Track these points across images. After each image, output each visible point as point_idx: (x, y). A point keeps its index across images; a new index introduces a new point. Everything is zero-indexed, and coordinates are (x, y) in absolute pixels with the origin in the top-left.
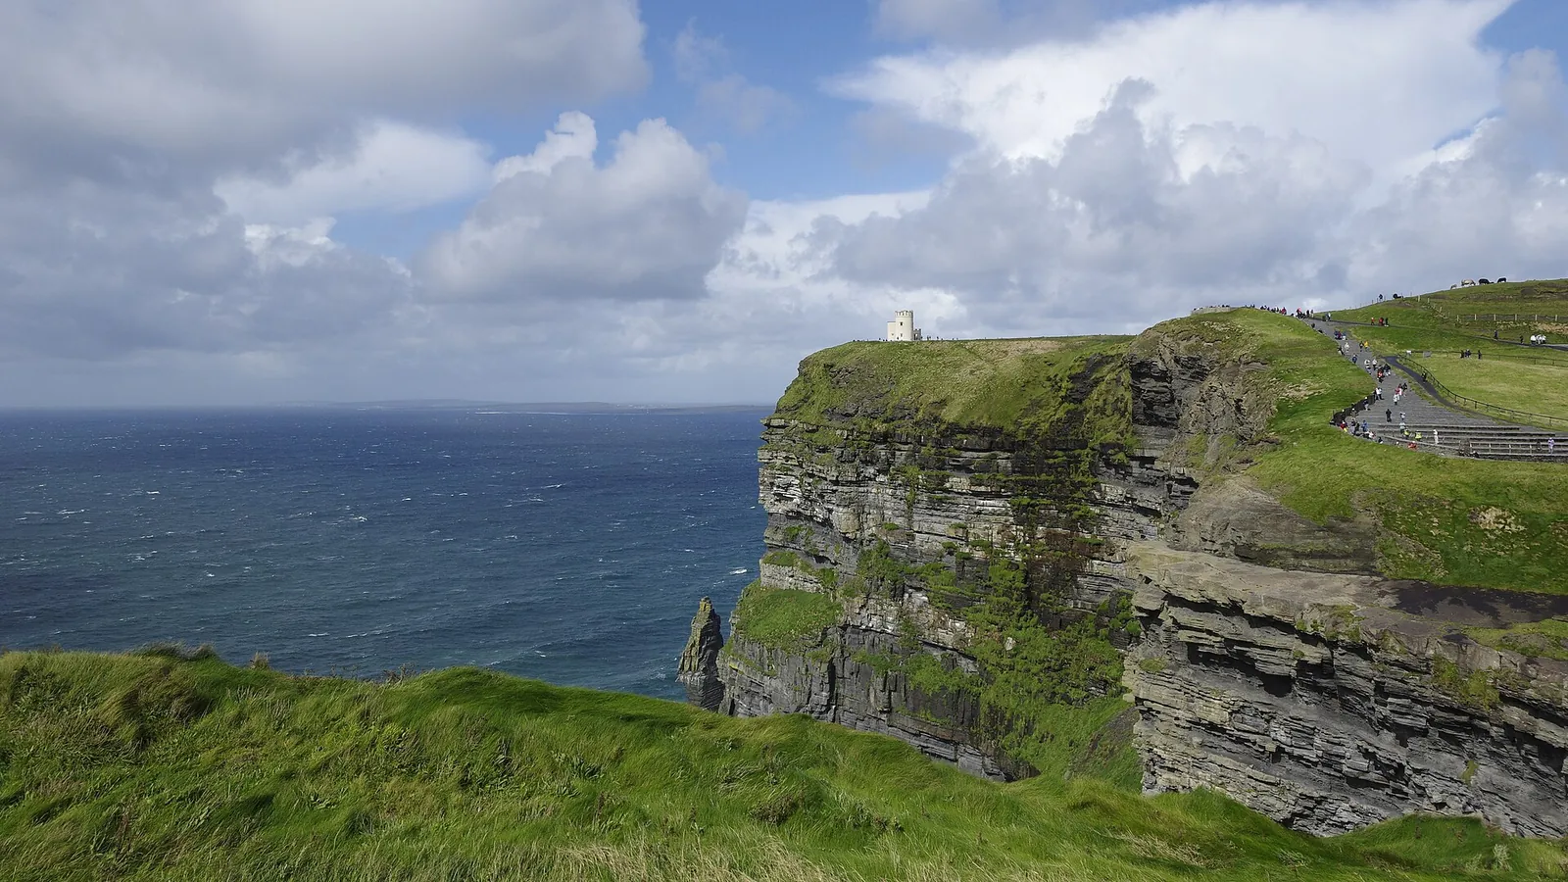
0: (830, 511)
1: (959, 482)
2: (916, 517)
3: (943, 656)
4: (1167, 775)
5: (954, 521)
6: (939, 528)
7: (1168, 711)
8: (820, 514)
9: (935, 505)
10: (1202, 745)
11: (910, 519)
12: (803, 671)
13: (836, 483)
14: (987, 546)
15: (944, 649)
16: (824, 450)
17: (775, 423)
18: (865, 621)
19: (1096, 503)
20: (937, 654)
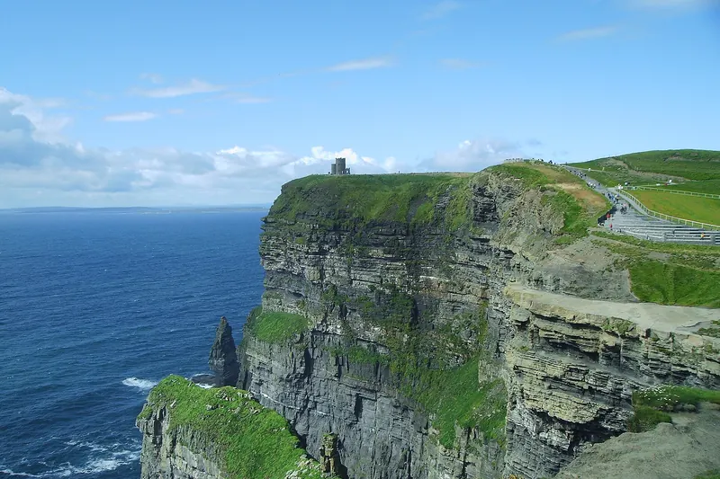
0: (303, 269)
1: (377, 252)
2: (352, 272)
3: (368, 346)
4: (530, 403)
5: (374, 274)
6: (366, 278)
7: (531, 371)
8: (296, 270)
9: (363, 266)
10: (550, 388)
11: (349, 272)
12: (290, 355)
13: (307, 253)
14: (393, 287)
15: (369, 342)
16: (300, 236)
17: (269, 220)
18: (325, 328)
19: (453, 263)
20: (365, 345)
